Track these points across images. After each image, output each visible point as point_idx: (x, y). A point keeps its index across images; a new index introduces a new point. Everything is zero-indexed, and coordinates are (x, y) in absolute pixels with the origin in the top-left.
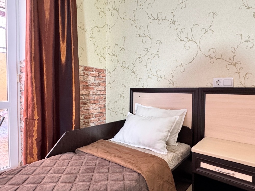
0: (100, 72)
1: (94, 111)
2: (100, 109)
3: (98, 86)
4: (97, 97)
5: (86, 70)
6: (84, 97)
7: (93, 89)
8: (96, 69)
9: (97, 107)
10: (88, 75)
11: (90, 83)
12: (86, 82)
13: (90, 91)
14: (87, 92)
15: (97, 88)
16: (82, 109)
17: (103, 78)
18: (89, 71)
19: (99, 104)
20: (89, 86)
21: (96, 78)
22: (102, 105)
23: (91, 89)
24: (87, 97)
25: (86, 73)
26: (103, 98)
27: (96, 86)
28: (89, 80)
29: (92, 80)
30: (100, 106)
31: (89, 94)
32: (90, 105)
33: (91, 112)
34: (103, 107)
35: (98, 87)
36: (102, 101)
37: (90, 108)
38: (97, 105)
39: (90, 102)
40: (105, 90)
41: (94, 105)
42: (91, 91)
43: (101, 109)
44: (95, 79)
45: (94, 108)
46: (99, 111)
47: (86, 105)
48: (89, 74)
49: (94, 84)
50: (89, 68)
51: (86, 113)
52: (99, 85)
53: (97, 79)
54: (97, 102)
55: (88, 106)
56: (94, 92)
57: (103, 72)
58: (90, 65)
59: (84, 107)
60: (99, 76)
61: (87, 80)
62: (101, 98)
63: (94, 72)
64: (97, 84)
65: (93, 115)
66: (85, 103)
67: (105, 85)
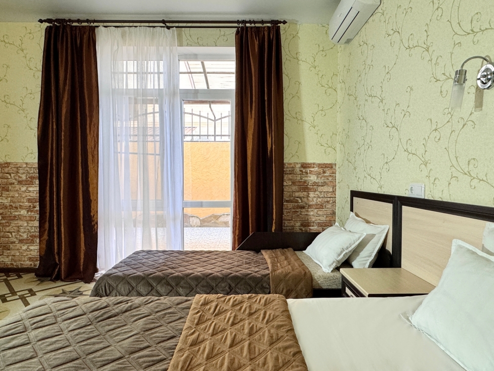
0: (326, 167)
1: (317, 218)
2: (325, 216)
3: (322, 186)
4: (320, 200)
5: (304, 168)
6: (301, 200)
7: (314, 190)
8: (319, 164)
9: (320, 213)
10: (307, 173)
11: (310, 182)
12: (305, 182)
13: (309, 192)
14: (305, 193)
15: (320, 189)
16: (299, 214)
17: (330, 176)
18: (309, 167)
19: (324, 210)
20: (309, 186)
21: (320, 176)
22: (329, 212)
23: (312, 190)
24: (305, 200)
25: (304, 171)
26: (331, 202)
27: (320, 186)
28: (309, 178)
29: (313, 178)
30: (325, 212)
31: (308, 196)
32: (309, 210)
33: (310, 218)
34: (331, 214)
35: (322, 188)
36: (329, 206)
37: (309, 214)
38: (321, 211)
39: (310, 206)
40: (334, 192)
41: (316, 211)
42: (311, 193)
43: (327, 217)
44: (317, 178)
45: (315, 214)
46: (324, 218)
47: (304, 210)
48: (308, 171)
49: (315, 184)
50: (309, 164)
51: (304, 219)
52: (324, 184)
53: (321, 178)
54: (320, 206)
55: (307, 211)
56: (316, 193)
57: (332, 167)
58: (310, 160)
59: (301, 211)
60: (324, 172)
61: (306, 179)
62: (328, 202)
63: (317, 169)
64: (320, 184)
65: (313, 223)
66: (302, 207)
67: (334, 184)
